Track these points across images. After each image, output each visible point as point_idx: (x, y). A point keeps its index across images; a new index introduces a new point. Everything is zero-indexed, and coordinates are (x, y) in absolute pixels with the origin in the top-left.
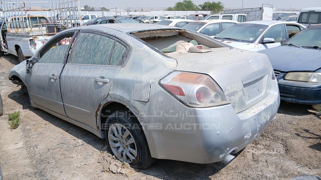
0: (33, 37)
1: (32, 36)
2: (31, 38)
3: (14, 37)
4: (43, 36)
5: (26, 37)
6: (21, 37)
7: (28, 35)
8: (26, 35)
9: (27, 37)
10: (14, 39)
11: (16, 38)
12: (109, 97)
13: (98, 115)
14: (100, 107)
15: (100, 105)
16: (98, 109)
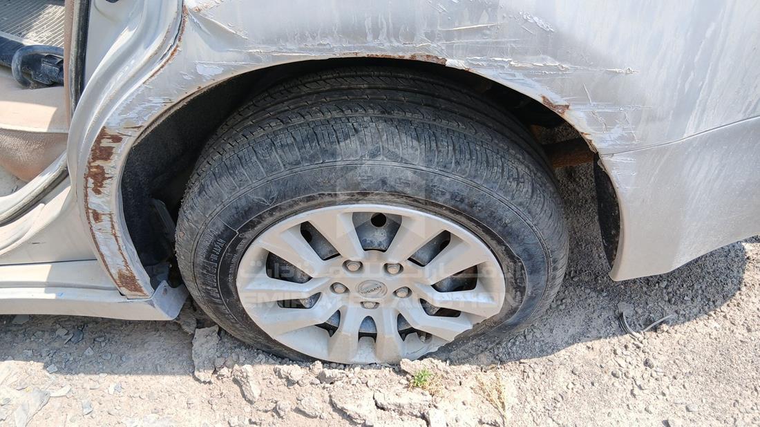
12: (206, 47)
13: (97, 217)
14: (106, 154)
15: (105, 143)
16: (94, 176)
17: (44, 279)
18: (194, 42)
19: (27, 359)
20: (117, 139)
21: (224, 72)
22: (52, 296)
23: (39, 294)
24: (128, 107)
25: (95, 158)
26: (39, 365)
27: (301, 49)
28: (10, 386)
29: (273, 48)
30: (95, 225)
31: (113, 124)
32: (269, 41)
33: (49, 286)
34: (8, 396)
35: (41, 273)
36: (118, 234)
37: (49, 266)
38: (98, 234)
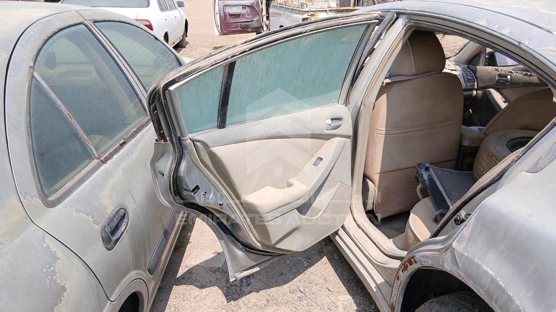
0: (310, 14)
1: (308, 11)
2: (306, 16)
3: (280, 12)
4: (328, 14)
5: (298, 14)
6: (291, 12)
7: (301, 9)
8: (298, 9)
9: (300, 12)
10: (280, 15)
11: (283, 12)
12: (450, 260)
13: (398, 278)
14: (411, 264)
15: (412, 260)
16: (405, 266)
17: (378, 282)
18: (448, 256)
19: (355, 302)
20: (416, 262)
21: (450, 271)
22: (375, 290)
23: (373, 285)
24: (423, 257)
25: (408, 261)
26: (356, 308)
27: (473, 285)
28: (343, 304)
29: (466, 278)
30: (396, 281)
31: (417, 257)
32: (466, 273)
33: (378, 286)
34: (339, 305)
35: (380, 280)
36: (400, 290)
37: (384, 281)
38: (395, 284)
